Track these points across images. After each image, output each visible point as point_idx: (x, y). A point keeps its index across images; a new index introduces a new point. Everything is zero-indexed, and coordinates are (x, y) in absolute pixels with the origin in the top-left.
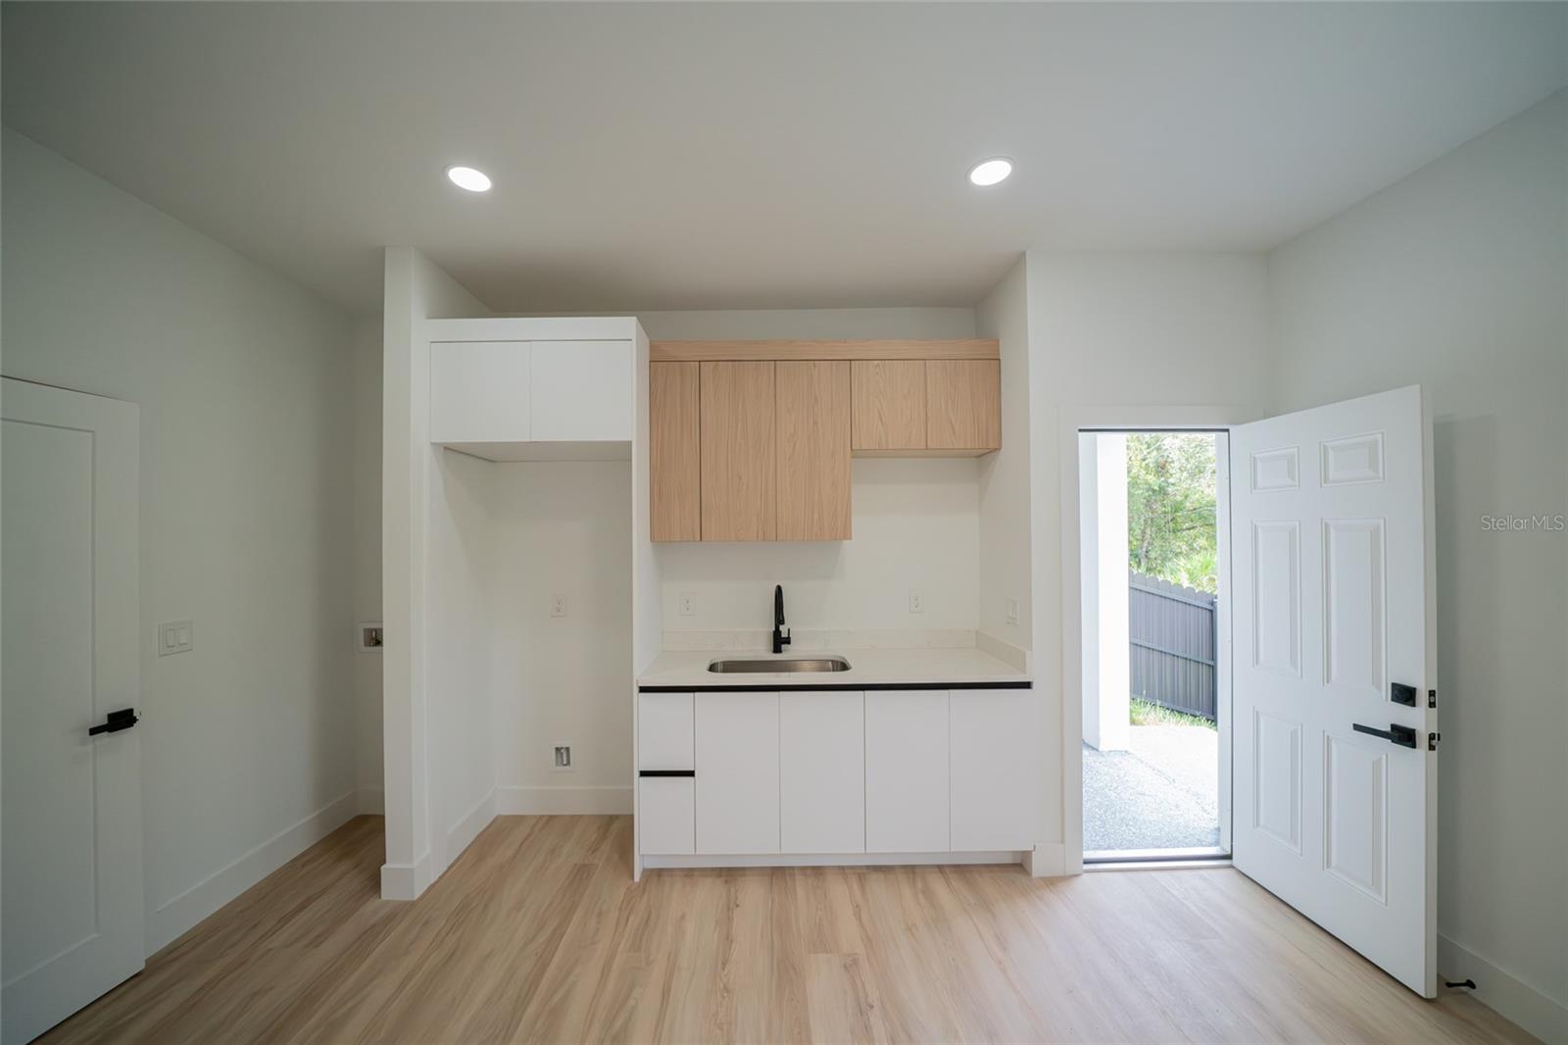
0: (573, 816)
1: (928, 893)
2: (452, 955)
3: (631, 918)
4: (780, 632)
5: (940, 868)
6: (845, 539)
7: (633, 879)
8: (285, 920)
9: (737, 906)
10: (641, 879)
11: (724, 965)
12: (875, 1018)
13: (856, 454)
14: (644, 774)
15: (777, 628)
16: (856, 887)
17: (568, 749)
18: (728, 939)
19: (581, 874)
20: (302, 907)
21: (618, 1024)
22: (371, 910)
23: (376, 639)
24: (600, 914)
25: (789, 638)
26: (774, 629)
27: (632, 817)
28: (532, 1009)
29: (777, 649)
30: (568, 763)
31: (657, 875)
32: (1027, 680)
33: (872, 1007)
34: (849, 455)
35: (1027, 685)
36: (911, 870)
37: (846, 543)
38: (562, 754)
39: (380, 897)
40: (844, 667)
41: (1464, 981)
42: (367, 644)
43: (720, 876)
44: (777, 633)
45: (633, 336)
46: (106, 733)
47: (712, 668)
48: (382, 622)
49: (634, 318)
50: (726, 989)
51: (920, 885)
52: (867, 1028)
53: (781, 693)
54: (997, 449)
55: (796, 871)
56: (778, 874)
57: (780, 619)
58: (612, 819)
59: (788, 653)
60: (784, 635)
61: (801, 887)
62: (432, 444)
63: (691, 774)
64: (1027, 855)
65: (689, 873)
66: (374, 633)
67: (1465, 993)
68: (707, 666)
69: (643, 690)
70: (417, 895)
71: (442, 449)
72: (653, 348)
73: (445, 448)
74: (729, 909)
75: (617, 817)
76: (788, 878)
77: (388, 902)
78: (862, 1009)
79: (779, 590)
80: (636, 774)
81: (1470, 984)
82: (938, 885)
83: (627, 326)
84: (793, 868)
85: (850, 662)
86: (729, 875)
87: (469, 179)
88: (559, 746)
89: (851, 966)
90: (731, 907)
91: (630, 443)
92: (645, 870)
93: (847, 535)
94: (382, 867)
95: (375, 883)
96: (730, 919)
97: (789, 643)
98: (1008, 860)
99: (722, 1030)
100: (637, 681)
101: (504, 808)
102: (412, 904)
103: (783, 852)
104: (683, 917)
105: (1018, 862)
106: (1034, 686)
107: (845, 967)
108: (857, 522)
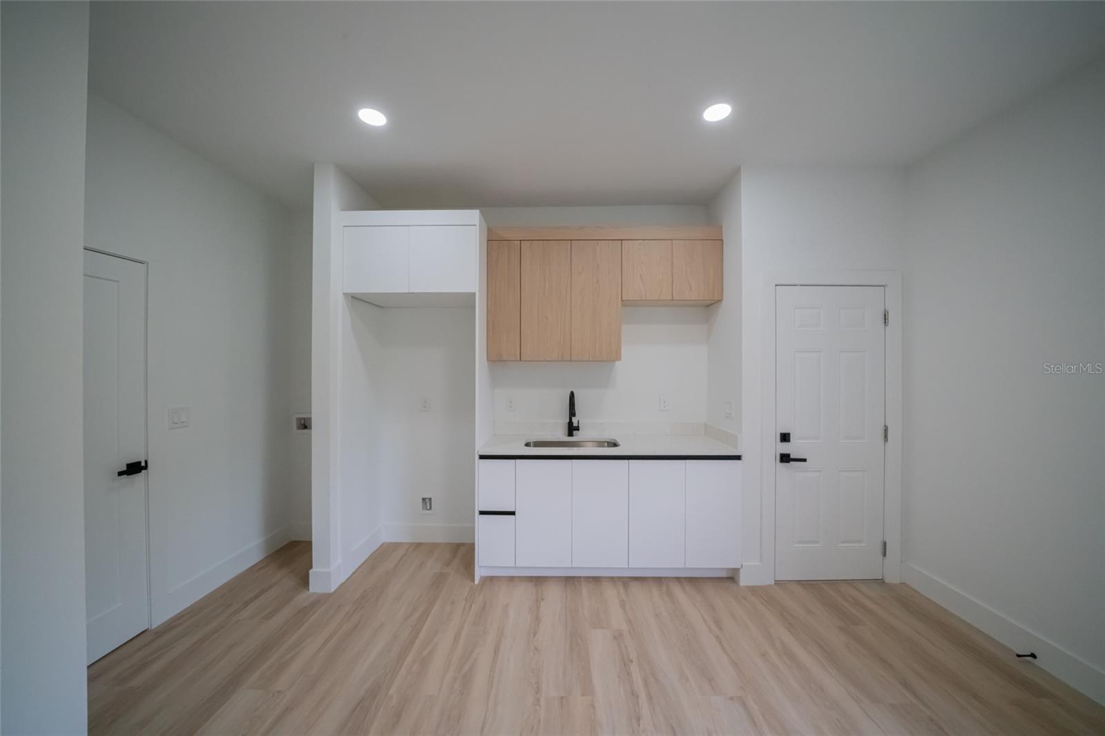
0: (434, 544)
1: (670, 594)
2: (356, 626)
3: (473, 606)
4: (572, 423)
5: (678, 579)
6: (617, 360)
7: (474, 581)
8: (246, 604)
9: (543, 599)
10: (479, 582)
11: (535, 634)
12: (634, 668)
13: (625, 303)
14: (482, 513)
15: (571, 419)
16: (622, 590)
17: (430, 499)
18: (537, 619)
19: (439, 581)
20: (257, 596)
21: (466, 668)
22: (302, 599)
23: (305, 425)
24: (453, 603)
25: (578, 426)
26: (568, 421)
27: (473, 545)
28: (409, 659)
29: (570, 434)
30: (431, 508)
31: (490, 580)
32: (738, 454)
33: (632, 661)
34: (620, 304)
35: (738, 458)
36: (659, 580)
37: (617, 362)
38: (427, 503)
39: (308, 590)
40: (615, 445)
41: (1029, 654)
42: (299, 428)
43: (531, 581)
44: (570, 423)
45: (478, 224)
46: (125, 476)
47: (527, 445)
48: (311, 413)
49: (478, 211)
50: (536, 649)
51: (664, 589)
52: (629, 674)
53: (574, 461)
54: (720, 301)
55: (582, 579)
56: (570, 581)
57: (572, 413)
58: (458, 546)
59: (578, 436)
60: (575, 424)
61: (585, 589)
62: (344, 294)
63: (513, 513)
64: (736, 571)
65: (511, 579)
66: (303, 421)
67: (1030, 662)
68: (524, 443)
69: (482, 457)
70: (333, 590)
71: (350, 297)
72: (489, 230)
73: (352, 297)
74: (537, 601)
75: (463, 544)
76: (576, 583)
77: (314, 593)
78: (625, 662)
79: (572, 395)
80: (477, 513)
81: (1033, 656)
82: (677, 590)
83: (473, 216)
84: (580, 577)
85: (619, 441)
86: (538, 581)
87: (372, 117)
88: (425, 497)
89: (618, 637)
90: (538, 601)
91: (474, 294)
92: (481, 577)
93: (618, 358)
94: (310, 571)
95: (305, 582)
96: (538, 607)
97: (578, 430)
98: (724, 575)
99: (533, 672)
100: (478, 452)
101: (387, 537)
102: (330, 595)
103: (574, 566)
104: (507, 605)
105: (729, 576)
106: (743, 458)
107: (615, 637)
108: (625, 350)
